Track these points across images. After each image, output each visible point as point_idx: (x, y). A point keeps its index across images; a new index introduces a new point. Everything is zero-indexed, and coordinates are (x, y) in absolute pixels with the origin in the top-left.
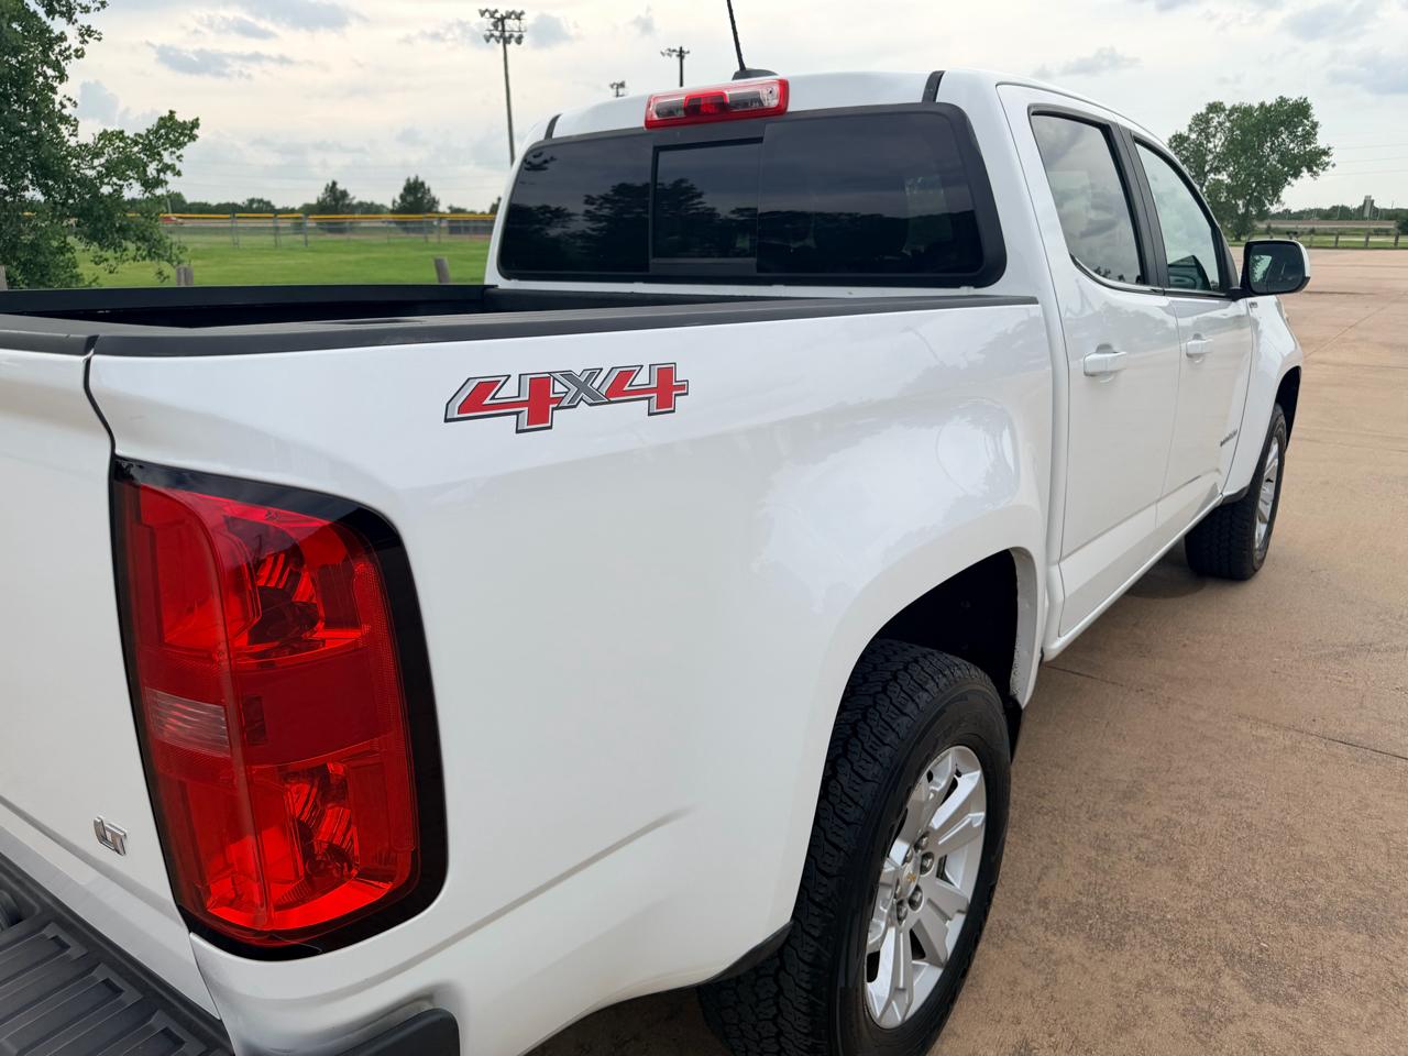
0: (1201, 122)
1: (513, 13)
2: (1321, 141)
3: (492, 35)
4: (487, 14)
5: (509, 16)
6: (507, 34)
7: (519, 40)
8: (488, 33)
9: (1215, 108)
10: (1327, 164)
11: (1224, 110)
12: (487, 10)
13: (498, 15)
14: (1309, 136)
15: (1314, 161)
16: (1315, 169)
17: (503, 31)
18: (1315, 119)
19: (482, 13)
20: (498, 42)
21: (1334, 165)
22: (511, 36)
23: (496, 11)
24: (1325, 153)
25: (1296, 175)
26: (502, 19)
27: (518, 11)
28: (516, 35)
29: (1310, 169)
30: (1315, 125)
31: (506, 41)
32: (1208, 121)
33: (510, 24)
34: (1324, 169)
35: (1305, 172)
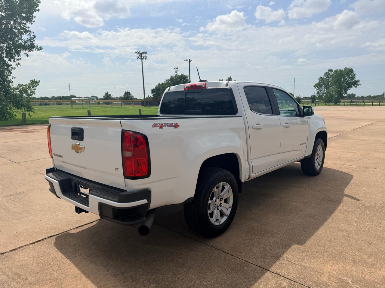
0: (327, 74)
1: (144, 52)
2: (357, 79)
3: (139, 58)
4: (137, 53)
5: (143, 53)
6: (142, 57)
7: (146, 59)
8: (138, 57)
9: (330, 71)
10: (359, 84)
11: (333, 71)
12: (137, 52)
13: (140, 53)
14: (354, 77)
15: (356, 84)
16: (356, 86)
17: (142, 56)
18: (355, 73)
19: (136, 53)
20: (140, 59)
21: (361, 85)
22: (144, 58)
23: (140, 52)
24: (358, 81)
25: (351, 87)
26: (141, 54)
27: (145, 52)
28: (145, 57)
29: (354, 86)
30: (355, 75)
31: (142, 59)
32: (329, 74)
33: (143, 55)
34: (358, 86)
35: (353, 87)
